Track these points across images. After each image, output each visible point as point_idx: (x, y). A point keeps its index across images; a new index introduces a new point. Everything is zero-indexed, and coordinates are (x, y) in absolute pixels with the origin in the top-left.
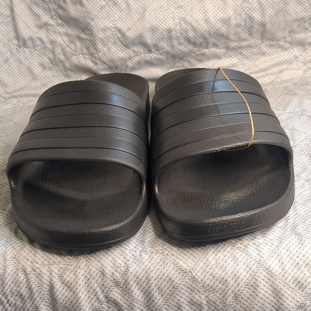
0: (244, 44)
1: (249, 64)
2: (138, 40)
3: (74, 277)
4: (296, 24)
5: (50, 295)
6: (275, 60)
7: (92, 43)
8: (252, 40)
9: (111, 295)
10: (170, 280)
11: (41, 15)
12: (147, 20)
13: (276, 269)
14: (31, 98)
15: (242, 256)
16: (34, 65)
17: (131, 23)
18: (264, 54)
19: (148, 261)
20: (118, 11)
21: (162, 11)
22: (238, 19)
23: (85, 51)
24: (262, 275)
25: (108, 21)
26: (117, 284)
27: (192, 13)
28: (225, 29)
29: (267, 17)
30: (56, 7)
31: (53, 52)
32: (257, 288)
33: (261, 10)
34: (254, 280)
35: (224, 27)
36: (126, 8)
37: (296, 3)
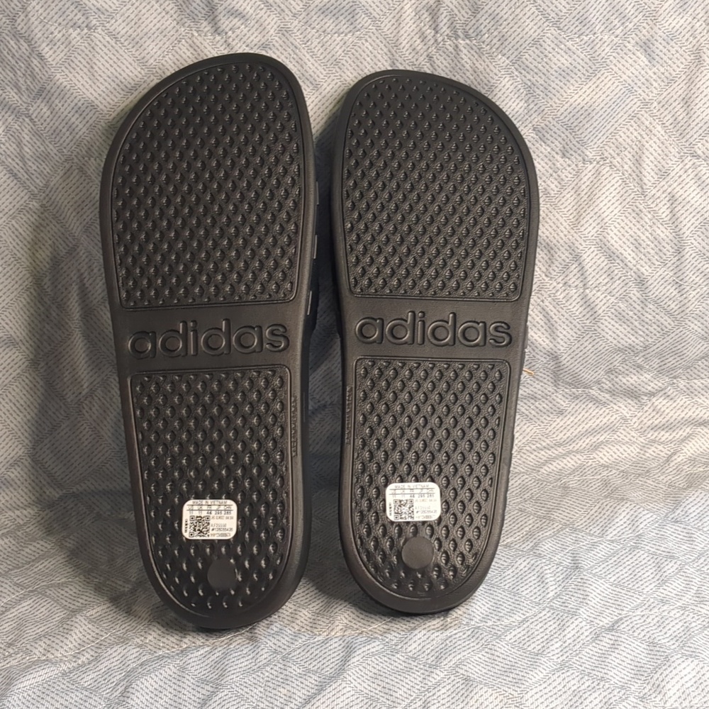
1: (533, 431)
4: (619, 358)
6: (583, 425)
8: (535, 385)
18: (561, 412)
29: (562, 343)
33: (550, 328)
37: (616, 319)
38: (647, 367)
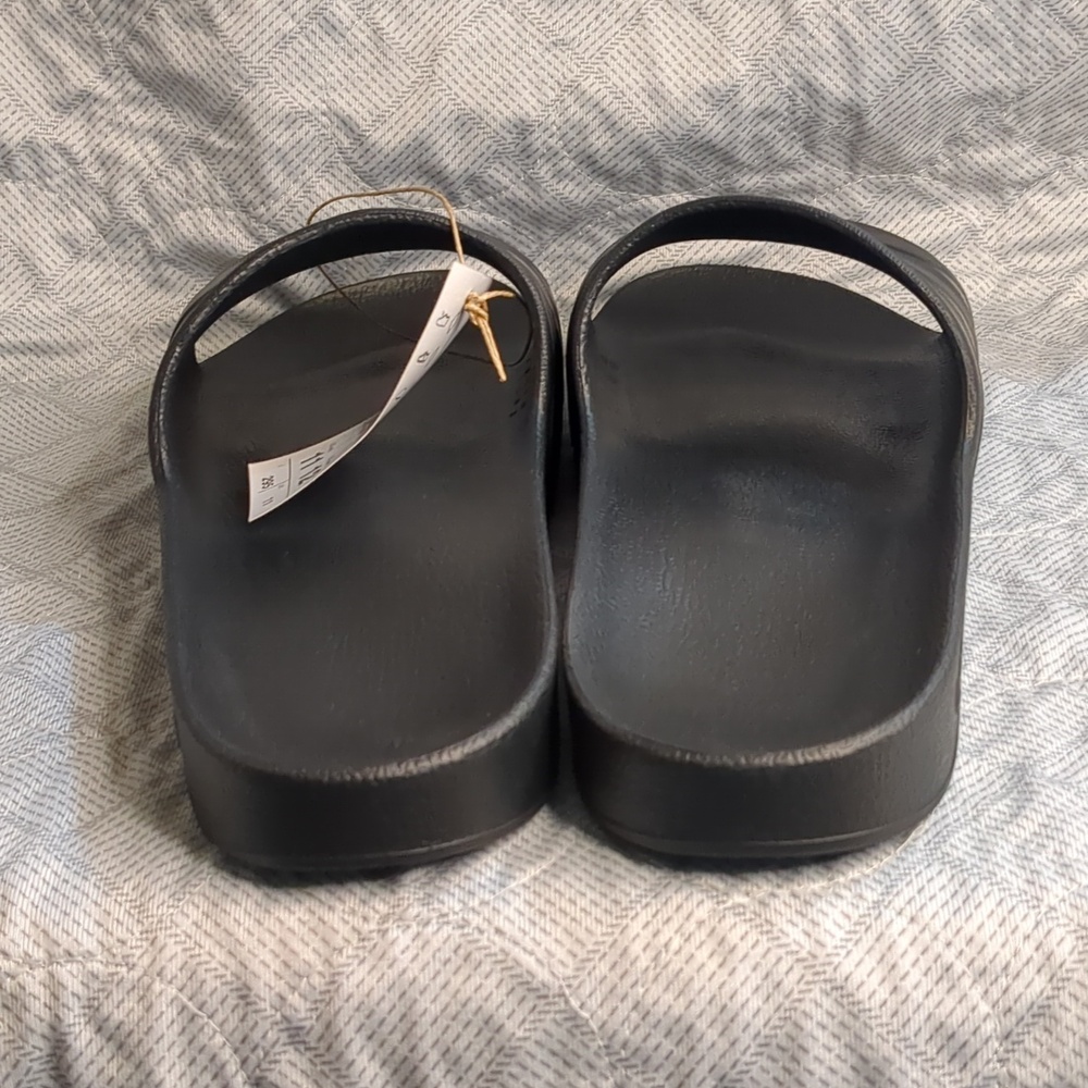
0: (788, 179)
2: (411, 159)
3: (139, 1010)
4: (971, 114)
5: (52, 1073)
7: (246, 165)
8: (815, 167)
9: (273, 1077)
10: (487, 1023)
11: (69, 62)
12: (444, 87)
13: (870, 985)
14: (25, 360)
15: (751, 940)
16: (40, 241)
17: (385, 97)
19: (409, 955)
20: (341, 53)
21: (497, 56)
22: (768, 91)
23: (223, 194)
24: (818, 1008)
25: (303, 89)
26: (295, 1034)
27: (603, 67)
28: (721, 124)
29: (870, 87)
30: (122, 36)
31: (109, 197)
32: (800, 1054)
33: (849, 60)
34: (789, 1027)
35: (715, 120)
36: (370, 45)
37: (972, 38)
38: (1022, 131)
